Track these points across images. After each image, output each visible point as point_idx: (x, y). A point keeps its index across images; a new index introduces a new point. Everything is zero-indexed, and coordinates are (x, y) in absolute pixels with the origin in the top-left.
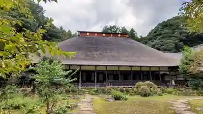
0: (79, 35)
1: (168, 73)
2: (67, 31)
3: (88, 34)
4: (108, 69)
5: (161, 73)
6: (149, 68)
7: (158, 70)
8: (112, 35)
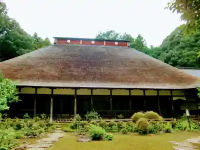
0: (55, 43)
1: (184, 99)
2: (44, 39)
3: (69, 41)
4: (94, 94)
5: (174, 99)
6: (156, 91)
7: (169, 94)
8: (105, 42)
